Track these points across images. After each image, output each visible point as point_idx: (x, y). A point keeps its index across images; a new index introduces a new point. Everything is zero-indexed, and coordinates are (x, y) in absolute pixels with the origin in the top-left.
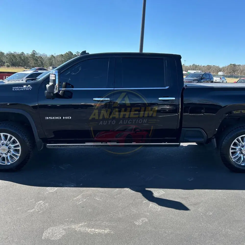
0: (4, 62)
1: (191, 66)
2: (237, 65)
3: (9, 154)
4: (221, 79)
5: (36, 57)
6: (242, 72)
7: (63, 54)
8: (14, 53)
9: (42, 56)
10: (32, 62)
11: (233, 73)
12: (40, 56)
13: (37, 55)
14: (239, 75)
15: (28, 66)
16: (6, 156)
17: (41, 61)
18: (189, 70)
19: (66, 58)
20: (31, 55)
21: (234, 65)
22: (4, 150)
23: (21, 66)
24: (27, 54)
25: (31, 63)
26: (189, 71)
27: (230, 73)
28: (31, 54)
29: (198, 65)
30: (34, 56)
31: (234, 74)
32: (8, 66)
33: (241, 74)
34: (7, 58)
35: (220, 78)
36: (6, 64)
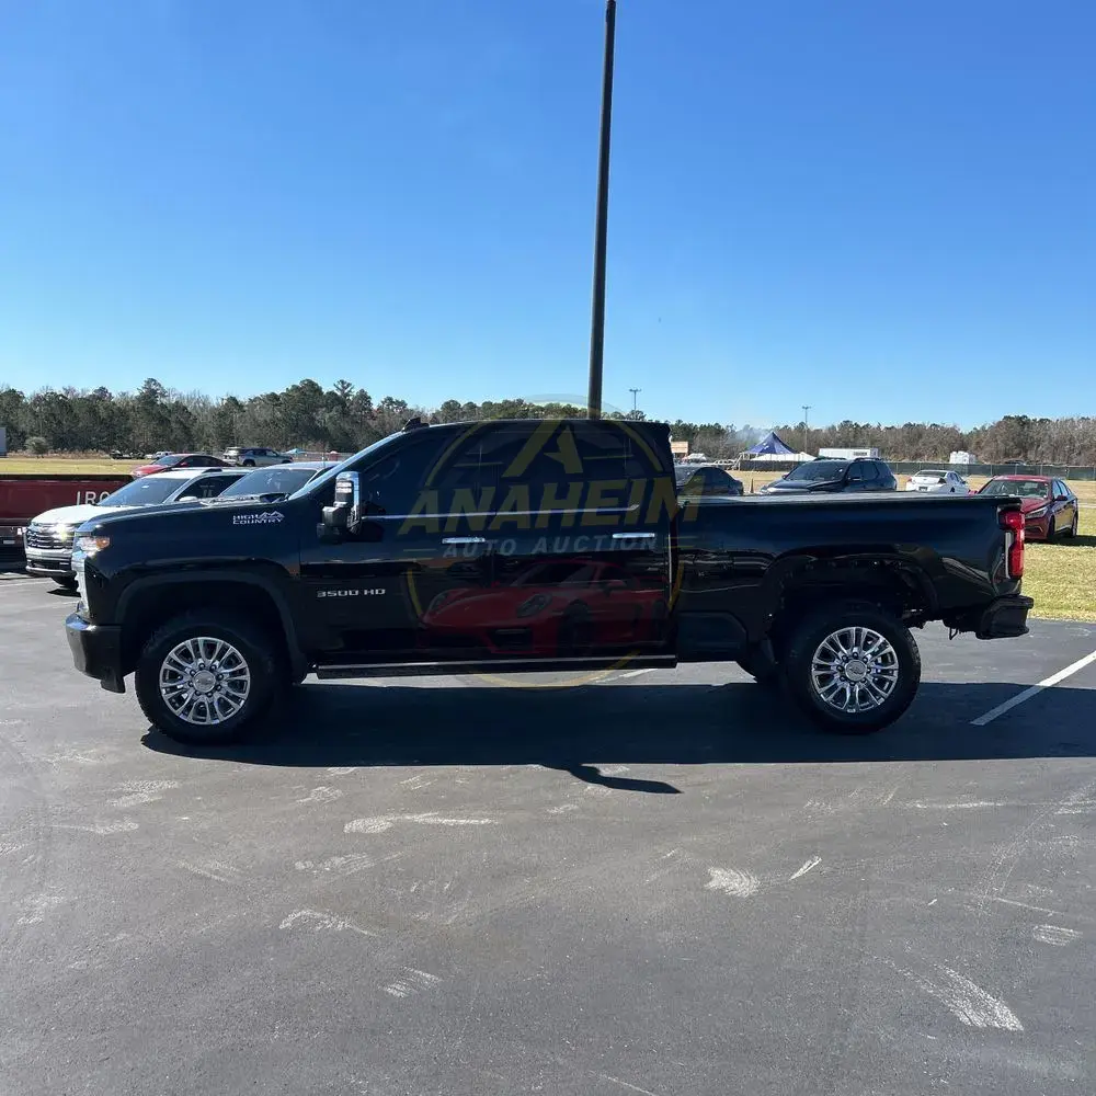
0: (23, 433)
1: (833, 427)
2: (1035, 420)
3: (217, 695)
4: (942, 481)
5: (163, 406)
6: (1056, 448)
7: (278, 393)
8: (63, 392)
9: (185, 403)
10: (143, 430)
11: (1019, 454)
12: (177, 402)
13: (164, 401)
14: (1048, 462)
15: (127, 447)
16: (210, 700)
17: (181, 423)
18: (828, 446)
19: (293, 409)
20: (138, 398)
21: (1022, 422)
22: (205, 682)
23: (98, 448)
24: (124, 394)
25: (141, 435)
26: (823, 452)
27: (1006, 455)
28: (137, 394)
29: (868, 425)
30: (154, 403)
31: (1025, 457)
32: (40, 450)
33: (1054, 460)
34: (35, 415)
35: (938, 479)
36: (32, 440)
